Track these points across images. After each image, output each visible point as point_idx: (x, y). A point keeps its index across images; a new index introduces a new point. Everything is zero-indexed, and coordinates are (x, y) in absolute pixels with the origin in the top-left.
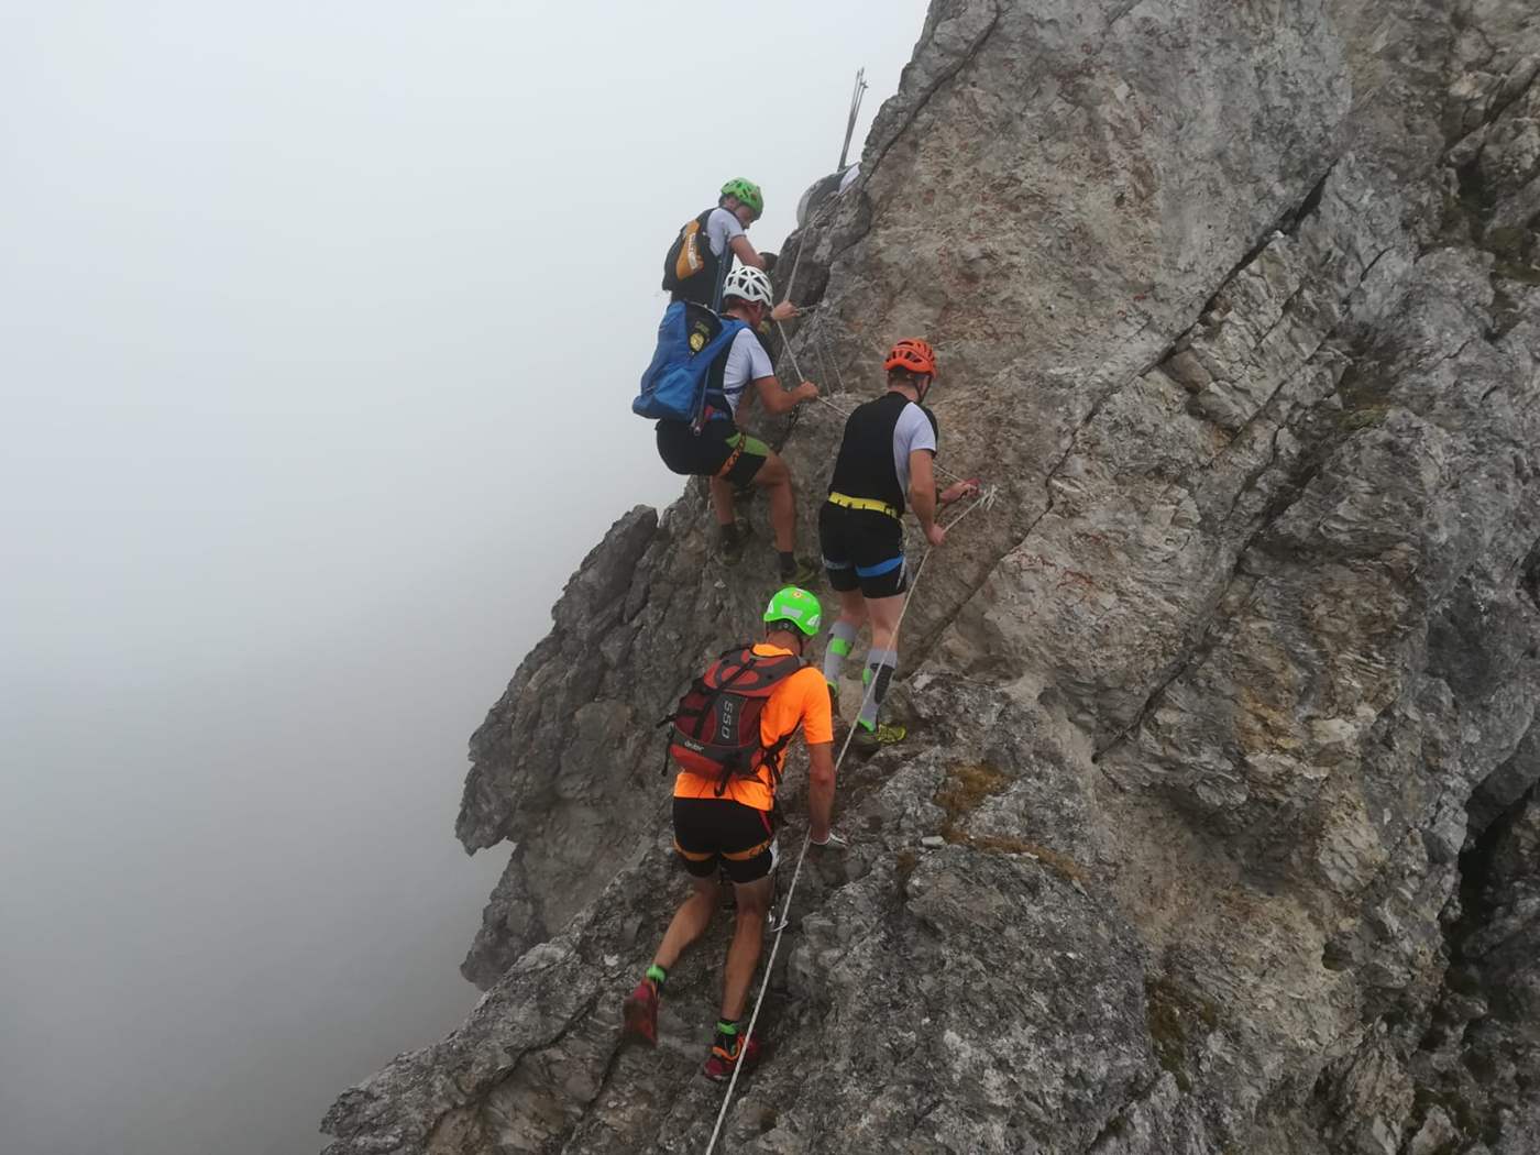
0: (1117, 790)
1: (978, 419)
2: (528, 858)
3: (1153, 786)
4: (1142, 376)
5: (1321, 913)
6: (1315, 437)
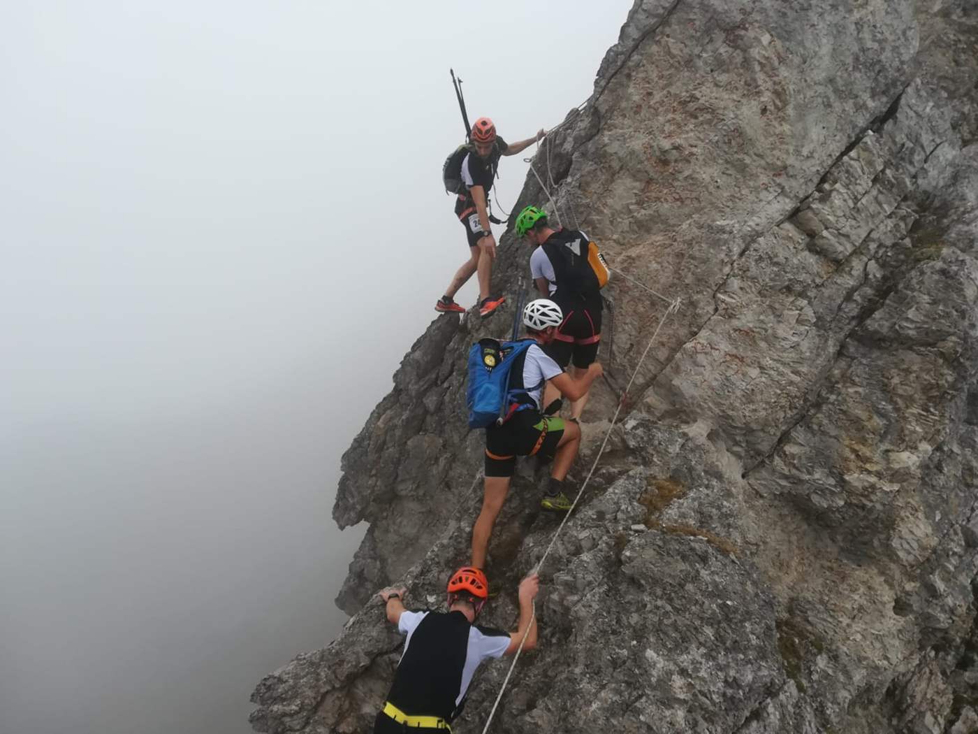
0: (758, 496)
1: (669, 254)
2: (377, 533)
3: (782, 494)
4: (778, 226)
5: (893, 579)
6: (892, 266)
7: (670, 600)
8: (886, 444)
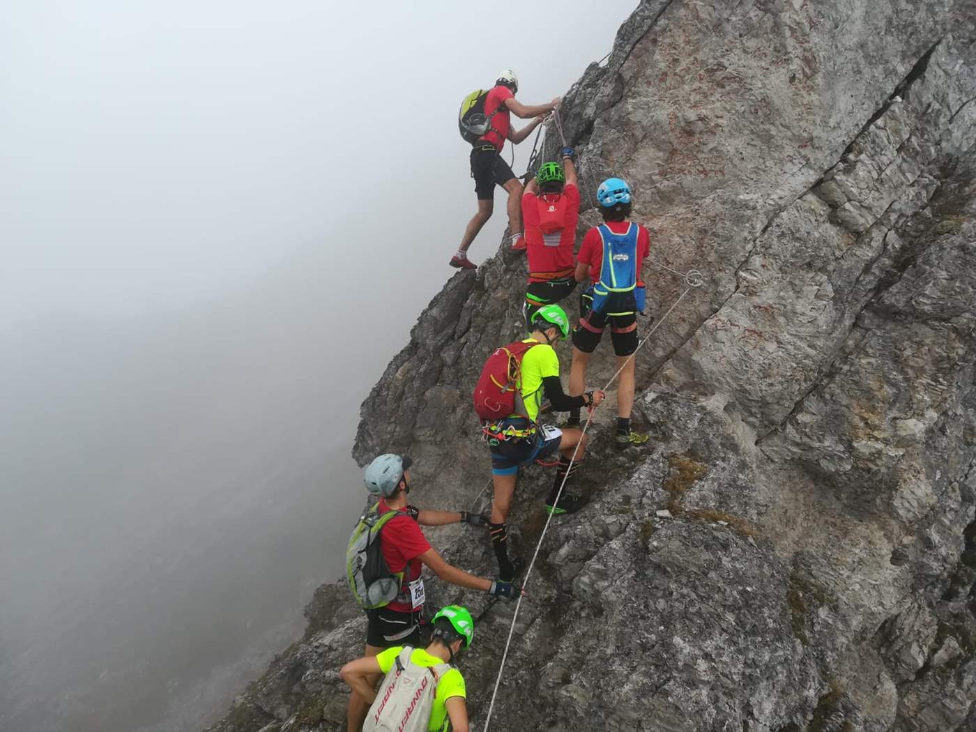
0: (769, 462)
1: (691, 229)
3: (792, 459)
4: (801, 198)
5: (892, 533)
6: (912, 236)
7: (695, 588)
8: (895, 411)
